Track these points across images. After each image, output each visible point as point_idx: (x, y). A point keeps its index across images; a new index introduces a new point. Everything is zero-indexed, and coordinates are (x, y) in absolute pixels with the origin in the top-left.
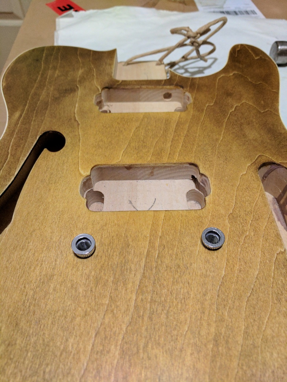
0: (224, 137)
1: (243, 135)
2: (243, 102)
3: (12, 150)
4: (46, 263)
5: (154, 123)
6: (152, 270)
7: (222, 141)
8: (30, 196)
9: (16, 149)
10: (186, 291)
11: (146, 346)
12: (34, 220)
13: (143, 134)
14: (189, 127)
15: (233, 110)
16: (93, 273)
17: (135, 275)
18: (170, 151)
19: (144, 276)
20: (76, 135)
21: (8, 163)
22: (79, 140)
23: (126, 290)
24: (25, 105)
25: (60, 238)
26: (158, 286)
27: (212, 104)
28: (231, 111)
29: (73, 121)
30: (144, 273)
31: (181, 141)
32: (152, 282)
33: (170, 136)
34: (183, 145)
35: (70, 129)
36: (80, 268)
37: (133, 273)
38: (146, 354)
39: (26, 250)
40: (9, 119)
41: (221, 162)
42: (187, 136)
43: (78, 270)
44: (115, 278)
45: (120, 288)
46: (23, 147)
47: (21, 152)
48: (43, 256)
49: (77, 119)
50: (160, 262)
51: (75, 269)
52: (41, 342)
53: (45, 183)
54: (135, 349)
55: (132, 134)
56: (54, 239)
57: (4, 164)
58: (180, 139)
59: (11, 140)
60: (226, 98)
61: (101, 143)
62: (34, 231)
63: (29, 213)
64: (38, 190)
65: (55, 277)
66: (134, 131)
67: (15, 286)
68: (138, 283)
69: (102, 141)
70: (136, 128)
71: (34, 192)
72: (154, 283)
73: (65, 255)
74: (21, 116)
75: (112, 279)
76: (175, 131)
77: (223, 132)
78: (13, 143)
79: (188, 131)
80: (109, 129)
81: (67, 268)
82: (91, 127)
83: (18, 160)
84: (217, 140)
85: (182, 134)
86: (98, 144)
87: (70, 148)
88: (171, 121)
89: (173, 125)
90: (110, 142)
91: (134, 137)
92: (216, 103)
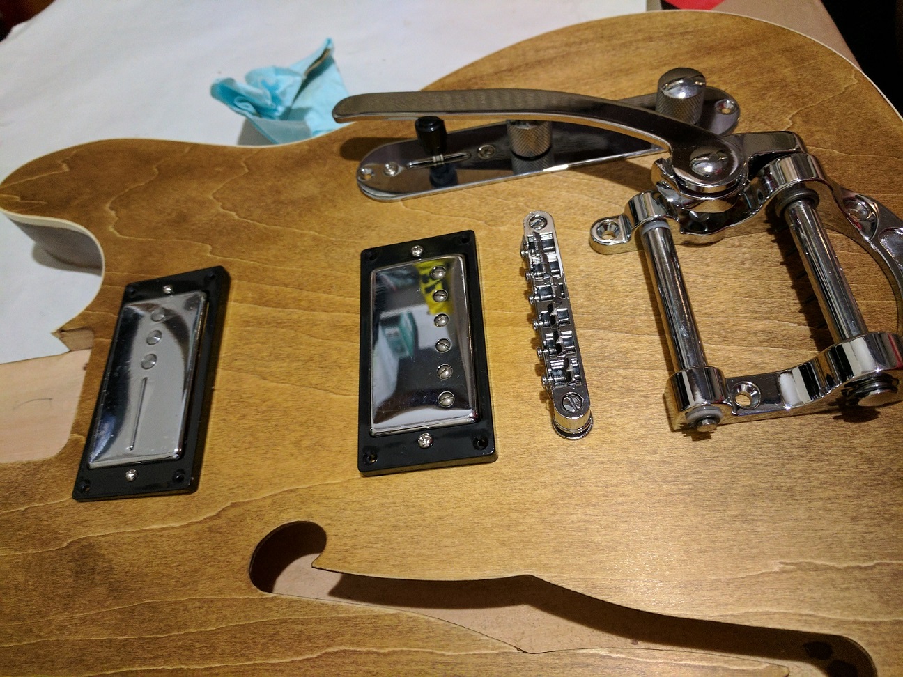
0: (310, 229)
1: (309, 201)
2: (211, 197)
3: (311, 650)
5: (253, 346)
6: (597, 319)
7: (319, 233)
9: (309, 639)
10: (623, 275)
13: (285, 364)
14: (273, 285)
15: (234, 214)
16: (615, 400)
17: (609, 341)
18: (339, 312)
19: (610, 328)
20: (274, 503)
21: (359, 643)
22: (291, 491)
23: (636, 349)
26: (622, 309)
27: (209, 247)
28: (236, 217)
29: (217, 522)
30: (604, 329)
31: (313, 295)
33: (296, 314)
34: (324, 292)
35: (248, 521)
37: (606, 343)
41: (373, 234)
42: (300, 287)
44: (619, 368)
45: (635, 358)
46: (303, 622)
47: (320, 621)
48: (595, 489)
49: (212, 514)
50: (582, 310)
53: (423, 533)
55: (281, 386)
57: (360, 653)
58: (306, 297)
59: (273, 665)
60: (193, 225)
61: (306, 443)
66: (273, 381)
68: (622, 334)
69: (297, 443)
70: (264, 379)
75: (620, 371)
76: (283, 307)
77: (297, 230)
78: (284, 656)
79: (286, 285)
80: (260, 434)
82: (247, 475)
83: (348, 620)
84: (315, 239)
85: (293, 295)
86: (308, 448)
87: (314, 507)
88: (252, 317)
89: (264, 311)
90: (302, 424)
91: (293, 379)
92: (207, 240)
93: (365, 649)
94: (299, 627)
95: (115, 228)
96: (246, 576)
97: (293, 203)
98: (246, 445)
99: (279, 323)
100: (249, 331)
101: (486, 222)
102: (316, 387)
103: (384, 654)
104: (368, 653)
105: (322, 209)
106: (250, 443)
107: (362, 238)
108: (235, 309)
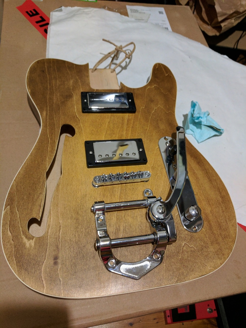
0: (149, 128)
1: (158, 127)
2: (159, 106)
3: (49, 136)
4: (82, 190)
5: (117, 120)
6: (123, 190)
7: (148, 130)
8: (66, 161)
9: (51, 135)
10: (136, 197)
11: (125, 216)
12: (72, 172)
13: (112, 126)
14: (133, 122)
15: (154, 111)
16: (102, 193)
18: (126, 136)
19: (121, 193)
20: (79, 127)
21: (50, 144)
22: (82, 130)
23: (115, 198)
24: (47, 106)
25: (85, 179)
27: (144, 108)
28: (153, 112)
29: (76, 118)
30: (121, 192)
31: (130, 130)
32: (124, 195)
33: (125, 127)
34: (131, 133)
35: (76, 123)
36: (96, 191)
37: (117, 192)
38: (125, 219)
39: (73, 185)
40: (41, 117)
41: (148, 142)
42: (133, 127)
43: (95, 192)
44: (110, 194)
45: (113, 198)
46: (55, 134)
47: (55, 137)
48: (80, 187)
49: (77, 116)
50: (126, 187)
51: (94, 192)
52: (88, 218)
53: (72, 154)
54: (121, 218)
55: (107, 126)
56: (83, 180)
57: (48, 144)
58: (130, 129)
59: (47, 130)
60: (150, 104)
61: (93, 132)
62: (73, 177)
63: (68, 169)
64: (69, 158)
65: (87, 195)
66: (108, 124)
67: (73, 199)
68: (119, 195)
69: (93, 130)
70: (108, 123)
71: (68, 159)
72: (125, 195)
73: (89, 187)
74: (47, 114)
75: (109, 194)
76: (127, 125)
77: (149, 125)
78: (48, 131)
79: (133, 125)
80: (95, 123)
81: (91, 191)
82: (86, 122)
83: (55, 141)
84: (146, 129)
85: (130, 126)
86: (92, 132)
87: (78, 134)
88: (124, 119)
89: (126, 121)
90: (97, 131)
91: (108, 128)
92: (146, 107)
93: (49, 145)
94: (54, 133)
95: (149, 88)
96: (64, 123)
97: (157, 124)
98: (93, 121)
99: (123, 124)
100: (120, 118)
101: (152, 166)
102: (106, 133)
103: (48, 148)
104: (48, 145)
105: (156, 130)
106: (93, 122)
107: (147, 139)
108: (127, 115)
